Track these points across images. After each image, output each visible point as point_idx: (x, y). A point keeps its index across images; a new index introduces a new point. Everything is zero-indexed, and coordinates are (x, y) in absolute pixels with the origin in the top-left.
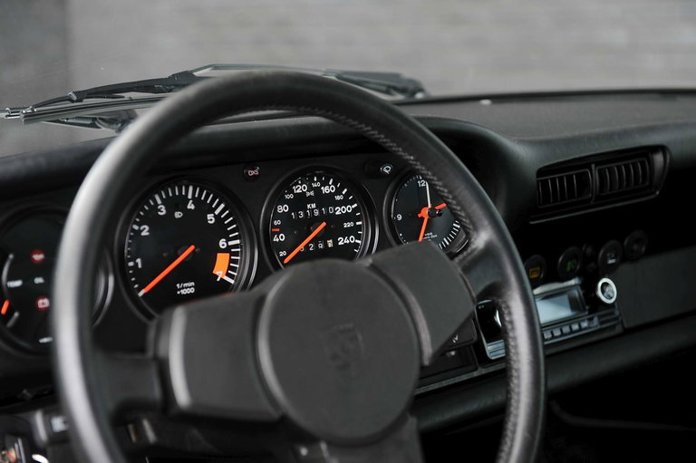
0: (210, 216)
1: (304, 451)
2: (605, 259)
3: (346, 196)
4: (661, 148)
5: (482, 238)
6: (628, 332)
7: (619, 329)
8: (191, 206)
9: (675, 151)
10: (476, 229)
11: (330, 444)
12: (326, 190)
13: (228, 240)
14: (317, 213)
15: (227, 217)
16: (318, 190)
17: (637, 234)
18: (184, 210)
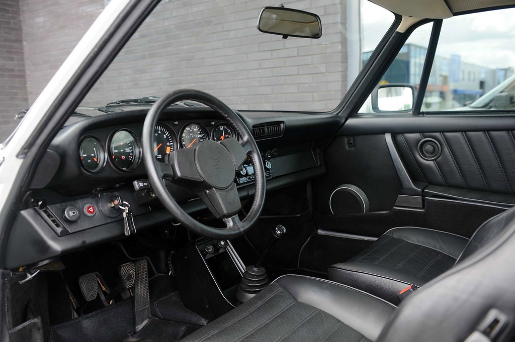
0: (165, 136)
1: (208, 192)
2: (267, 155)
3: (201, 132)
4: (283, 122)
5: (246, 138)
6: (274, 178)
7: (271, 177)
8: (160, 132)
9: (286, 123)
10: (244, 136)
11: (215, 188)
12: (195, 130)
13: (170, 143)
14: (193, 136)
15: (169, 136)
16: (193, 130)
17: (275, 149)
18: (158, 133)
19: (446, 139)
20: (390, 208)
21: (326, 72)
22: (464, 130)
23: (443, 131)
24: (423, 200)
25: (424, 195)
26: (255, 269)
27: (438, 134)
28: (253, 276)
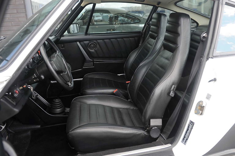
19: (98, 43)
20: (82, 68)
21: (17, 13)
22: (103, 39)
23: (96, 40)
24: (93, 63)
25: (93, 61)
26: (57, 100)
27: (95, 41)
28: (58, 103)
